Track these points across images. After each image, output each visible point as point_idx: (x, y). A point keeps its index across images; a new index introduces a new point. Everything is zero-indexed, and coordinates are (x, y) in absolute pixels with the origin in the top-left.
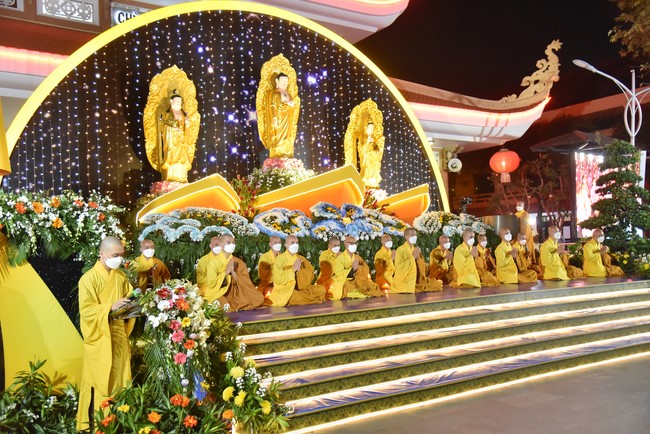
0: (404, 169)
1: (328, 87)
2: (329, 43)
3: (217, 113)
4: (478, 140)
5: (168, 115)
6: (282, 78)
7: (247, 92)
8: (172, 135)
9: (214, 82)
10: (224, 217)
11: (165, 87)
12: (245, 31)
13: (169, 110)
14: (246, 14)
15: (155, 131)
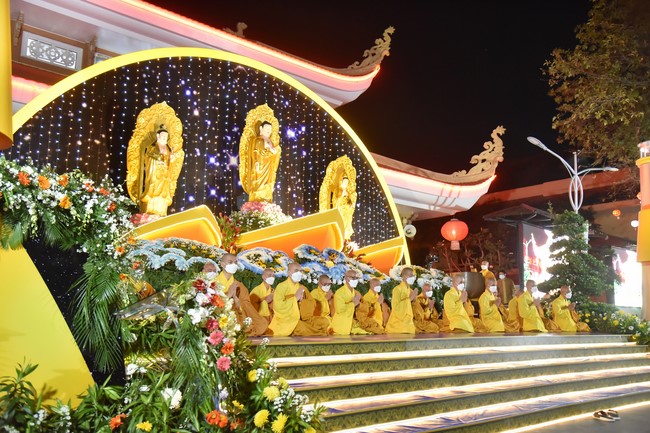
0: (372, 226)
1: (306, 142)
2: (309, 101)
3: (199, 154)
4: (432, 208)
5: (153, 148)
6: (266, 126)
7: (229, 138)
8: (155, 168)
9: (199, 125)
10: (209, 250)
11: (153, 122)
12: (232, 81)
13: (154, 144)
14: (234, 65)
15: (138, 164)
